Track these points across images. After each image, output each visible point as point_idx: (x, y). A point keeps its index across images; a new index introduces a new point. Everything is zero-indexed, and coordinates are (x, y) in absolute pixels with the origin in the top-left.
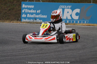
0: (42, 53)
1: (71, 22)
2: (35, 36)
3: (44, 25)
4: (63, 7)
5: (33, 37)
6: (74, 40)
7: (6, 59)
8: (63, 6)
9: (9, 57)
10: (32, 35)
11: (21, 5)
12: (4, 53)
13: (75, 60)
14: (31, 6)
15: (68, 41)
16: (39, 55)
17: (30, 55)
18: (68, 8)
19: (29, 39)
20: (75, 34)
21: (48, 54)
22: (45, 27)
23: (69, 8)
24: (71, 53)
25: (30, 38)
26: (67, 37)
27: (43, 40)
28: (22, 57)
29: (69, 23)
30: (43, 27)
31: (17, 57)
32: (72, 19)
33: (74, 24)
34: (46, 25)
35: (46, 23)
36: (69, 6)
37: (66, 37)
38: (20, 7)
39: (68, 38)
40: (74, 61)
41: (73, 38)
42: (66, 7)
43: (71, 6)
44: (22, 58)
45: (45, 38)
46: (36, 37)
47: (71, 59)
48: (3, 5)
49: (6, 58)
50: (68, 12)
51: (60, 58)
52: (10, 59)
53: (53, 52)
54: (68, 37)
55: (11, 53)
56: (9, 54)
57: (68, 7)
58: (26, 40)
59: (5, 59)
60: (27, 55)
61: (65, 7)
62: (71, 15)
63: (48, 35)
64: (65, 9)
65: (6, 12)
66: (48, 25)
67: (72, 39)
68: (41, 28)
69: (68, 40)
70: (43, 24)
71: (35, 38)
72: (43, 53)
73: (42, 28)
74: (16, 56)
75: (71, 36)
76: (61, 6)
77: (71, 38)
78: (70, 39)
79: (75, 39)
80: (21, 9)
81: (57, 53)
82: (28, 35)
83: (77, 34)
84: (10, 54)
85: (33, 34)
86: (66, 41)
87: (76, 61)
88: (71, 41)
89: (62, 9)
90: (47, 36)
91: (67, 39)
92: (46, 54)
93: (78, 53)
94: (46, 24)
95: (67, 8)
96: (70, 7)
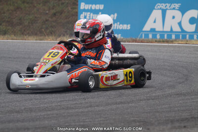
0: (121, 103)
1: (181, 38)
4: (163, 6)
7: (49, 115)
8: (163, 4)
9: (55, 112)
11: (77, 5)
12: (45, 104)
13: (189, 115)
14: (97, 5)
16: (114, 107)
17: (97, 106)
18: (174, 9)
21: (133, 105)
23: (176, 8)
24: (181, 102)
28: (81, 110)
29: (175, 40)
31: (70, 111)
32: (183, 30)
33: (187, 41)
36: (176, 4)
38: (76, 8)
40: (187, 118)
42: (170, 7)
43: (180, 4)
44: (82, 112)
47: (180, 114)
48: (41, 5)
49: (49, 113)
50: (174, 17)
51: (158, 112)
52: (57, 114)
53: (145, 100)
55: (59, 104)
56: (53, 105)
57: (173, 6)
59: (45, 116)
60: (91, 106)
61: (166, 6)
62: (180, 24)
64: (168, 11)
65: (48, 18)
72: (124, 103)
74: (68, 108)
76: (159, 4)
80: (77, 13)
81: (151, 101)
84: (56, 104)
87: (192, 118)
89: (160, 11)
92: (129, 103)
93: (194, 100)
95: (171, 9)
96: (177, 6)
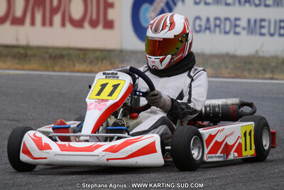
2: (63, 139)
3: (104, 86)
5: (55, 141)
6: (250, 153)
10: (51, 130)
15: (217, 157)
19: (36, 152)
20: (250, 125)
22: (111, 94)
25: (42, 147)
26: (211, 137)
27: (101, 153)
30: (99, 94)
34: (116, 87)
35: (114, 76)
37: (205, 137)
39: (218, 144)
41: (240, 144)
45: (108, 145)
46: (67, 143)
54: (219, 138)
58: (23, 157)
63: (121, 131)
66: (122, 83)
67: (239, 150)
68: (91, 99)
69: (219, 154)
70: (99, 79)
71: (63, 148)
73: (93, 101)
75: (232, 133)
77: (230, 143)
78: (228, 149)
79: (253, 147)
82: (31, 133)
83: (262, 126)
85: (54, 129)
86: (210, 160)
88: (233, 155)
90: (119, 138)
91: (213, 151)
94: (112, 82)
